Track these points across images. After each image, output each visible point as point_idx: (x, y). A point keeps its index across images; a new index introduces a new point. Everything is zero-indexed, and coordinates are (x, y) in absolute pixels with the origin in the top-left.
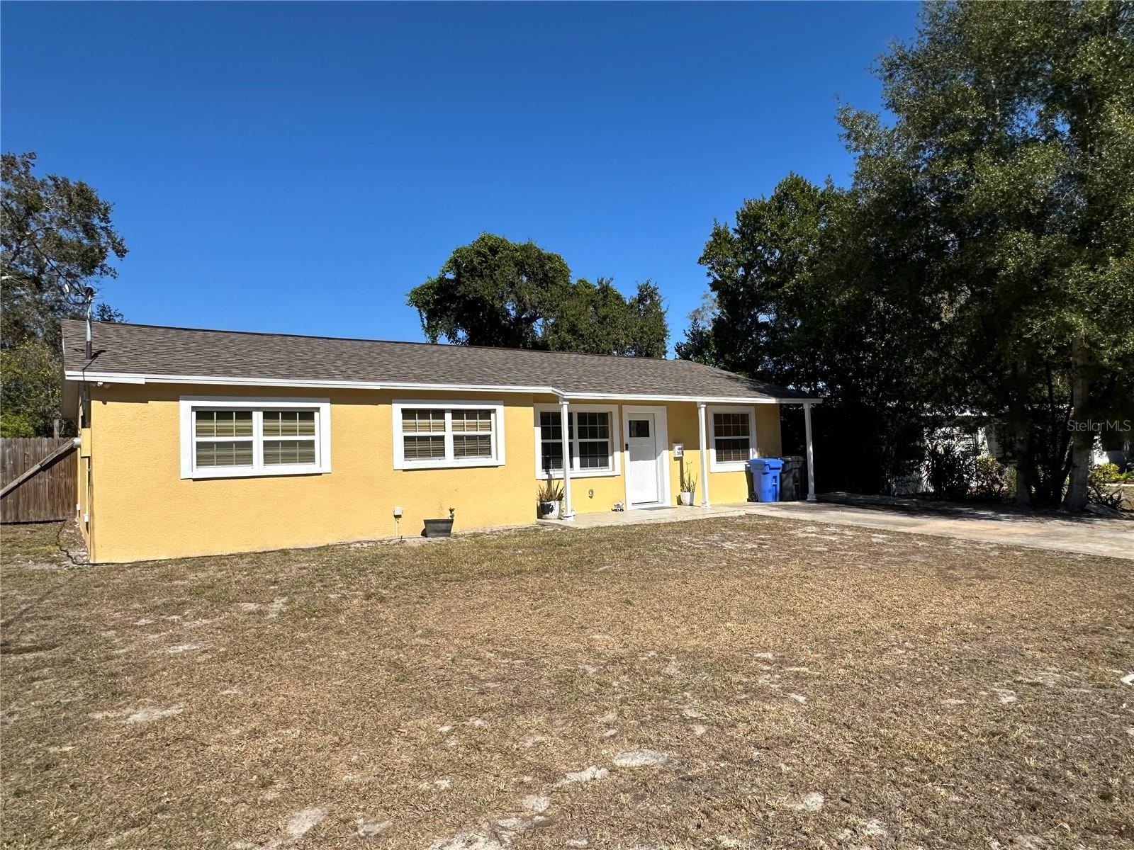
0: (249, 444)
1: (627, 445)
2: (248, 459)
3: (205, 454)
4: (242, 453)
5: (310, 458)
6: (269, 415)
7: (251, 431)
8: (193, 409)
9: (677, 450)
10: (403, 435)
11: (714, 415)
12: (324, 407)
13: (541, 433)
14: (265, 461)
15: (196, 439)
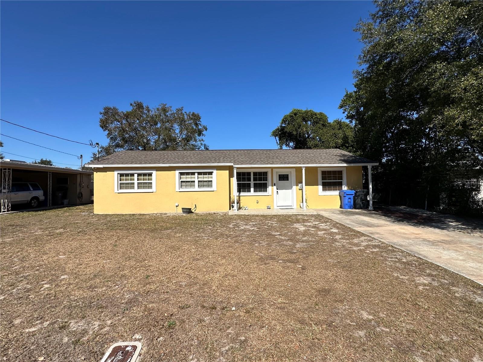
0: (134, 183)
1: (275, 184)
2: (133, 188)
3: (122, 186)
4: (131, 186)
5: (151, 187)
6: (139, 175)
7: (134, 179)
8: (118, 174)
9: (299, 186)
10: (180, 180)
11: (322, 171)
12: (154, 173)
13: (238, 179)
14: (139, 188)
15: (120, 182)
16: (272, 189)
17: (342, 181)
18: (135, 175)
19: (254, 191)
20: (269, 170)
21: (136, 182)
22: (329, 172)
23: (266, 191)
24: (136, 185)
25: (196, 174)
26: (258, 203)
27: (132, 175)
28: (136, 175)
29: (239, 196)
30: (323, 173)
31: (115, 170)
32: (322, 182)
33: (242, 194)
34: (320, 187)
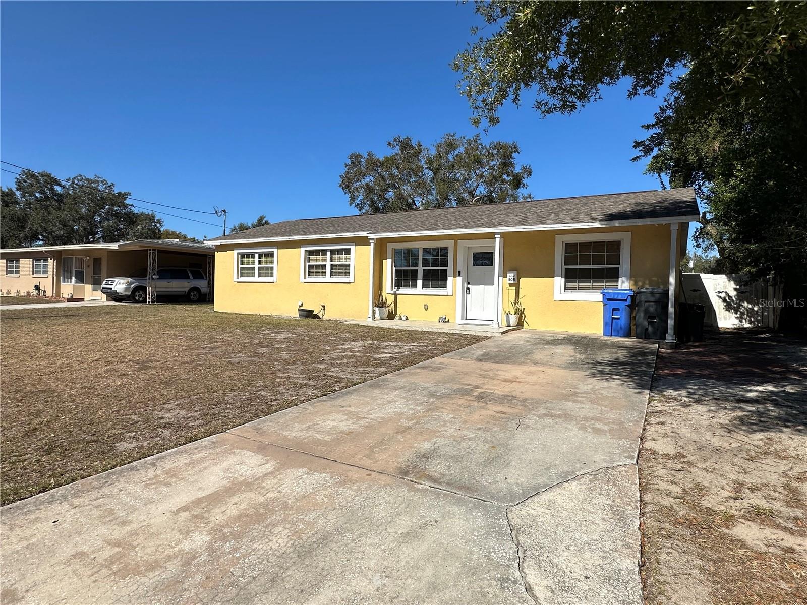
0: (254, 268)
2: (254, 274)
3: (243, 272)
4: (252, 272)
5: (272, 275)
6: (260, 255)
7: (255, 262)
8: (238, 253)
9: (508, 277)
10: (308, 264)
11: (566, 244)
12: (275, 251)
13: (395, 263)
14: (260, 275)
15: (240, 266)
16: (454, 283)
17: (618, 268)
18: (256, 255)
19: (423, 286)
20: (450, 244)
21: (257, 265)
22: (585, 246)
23: (445, 286)
24: (257, 271)
25: (328, 253)
26: (426, 309)
27: (253, 256)
29: (396, 295)
30: (569, 247)
31: (235, 249)
32: (566, 269)
33: (403, 290)
34: (559, 282)
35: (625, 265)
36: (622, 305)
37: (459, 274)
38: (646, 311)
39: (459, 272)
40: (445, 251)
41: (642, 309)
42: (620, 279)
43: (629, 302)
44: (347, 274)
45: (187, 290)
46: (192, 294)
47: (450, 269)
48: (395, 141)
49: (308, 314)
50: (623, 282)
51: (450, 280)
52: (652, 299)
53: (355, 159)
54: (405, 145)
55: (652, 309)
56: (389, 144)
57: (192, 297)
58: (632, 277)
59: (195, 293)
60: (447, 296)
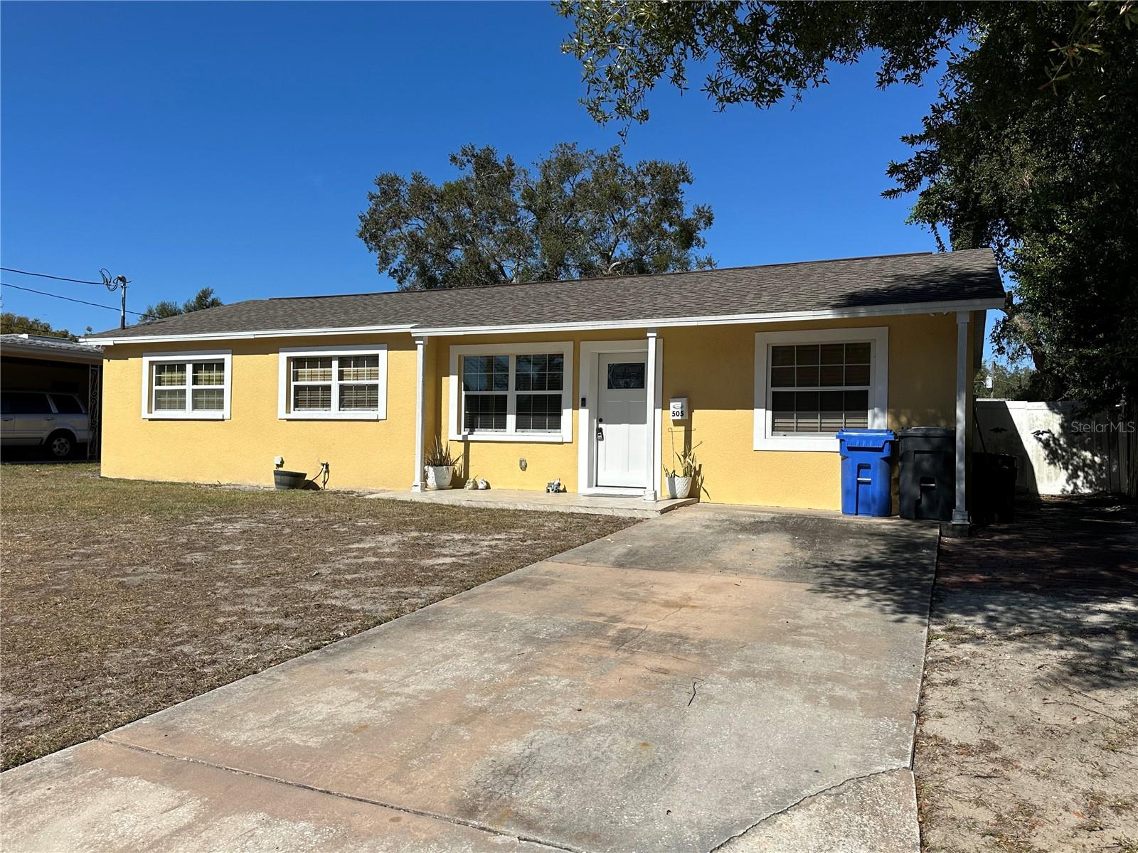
0: (184, 392)
2: (183, 405)
3: (158, 400)
4: (179, 399)
5: (220, 405)
6: (197, 366)
7: (185, 381)
8: (151, 363)
9: (672, 409)
10: (293, 384)
11: (774, 348)
12: (227, 358)
13: (466, 385)
14: (195, 407)
15: (155, 388)
16: (575, 421)
17: (866, 392)
18: (187, 365)
19: (518, 427)
20: (566, 348)
21: (189, 387)
22: (807, 351)
23: (556, 426)
24: (189, 398)
25: (335, 364)
26: (524, 468)
27: (182, 367)
28: (189, 368)
29: (467, 443)
30: (778, 353)
31: (144, 354)
32: (774, 393)
33: (480, 434)
34: (762, 417)
35: (878, 387)
36: (875, 459)
37: (584, 405)
38: (917, 468)
39: (584, 400)
40: (554, 362)
41: (910, 465)
42: (870, 413)
43: (886, 453)
44: (373, 403)
45: (45, 435)
46: (56, 442)
47: (566, 393)
48: (465, 153)
49: (295, 481)
50: (875, 416)
51: (567, 414)
52: (926, 447)
53: (389, 187)
54: (484, 162)
55: (926, 465)
56: (454, 159)
57: (56, 450)
58: (892, 407)
59: (63, 440)
60: (562, 443)
